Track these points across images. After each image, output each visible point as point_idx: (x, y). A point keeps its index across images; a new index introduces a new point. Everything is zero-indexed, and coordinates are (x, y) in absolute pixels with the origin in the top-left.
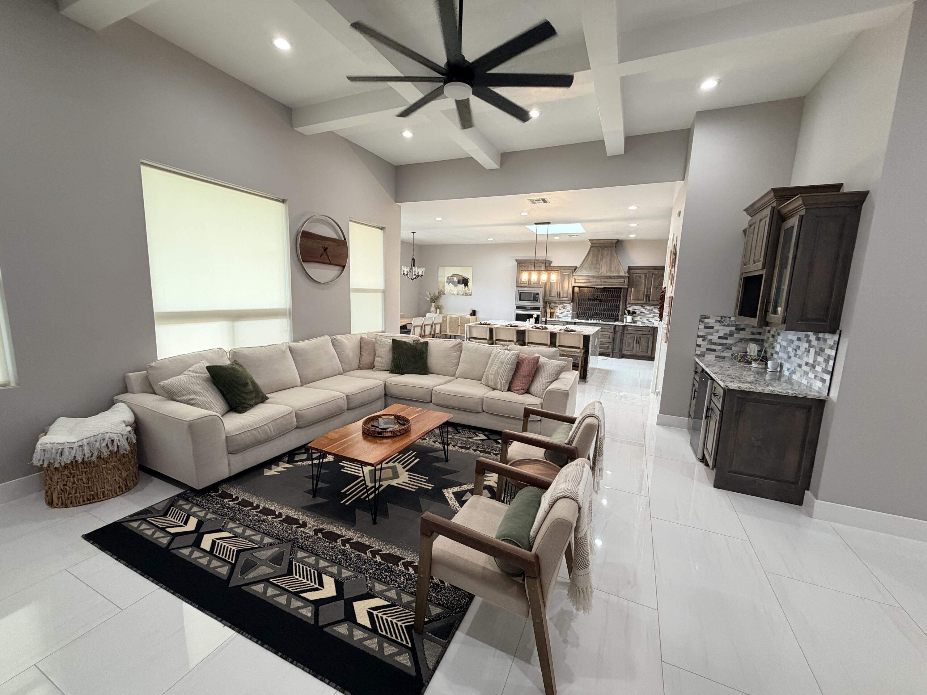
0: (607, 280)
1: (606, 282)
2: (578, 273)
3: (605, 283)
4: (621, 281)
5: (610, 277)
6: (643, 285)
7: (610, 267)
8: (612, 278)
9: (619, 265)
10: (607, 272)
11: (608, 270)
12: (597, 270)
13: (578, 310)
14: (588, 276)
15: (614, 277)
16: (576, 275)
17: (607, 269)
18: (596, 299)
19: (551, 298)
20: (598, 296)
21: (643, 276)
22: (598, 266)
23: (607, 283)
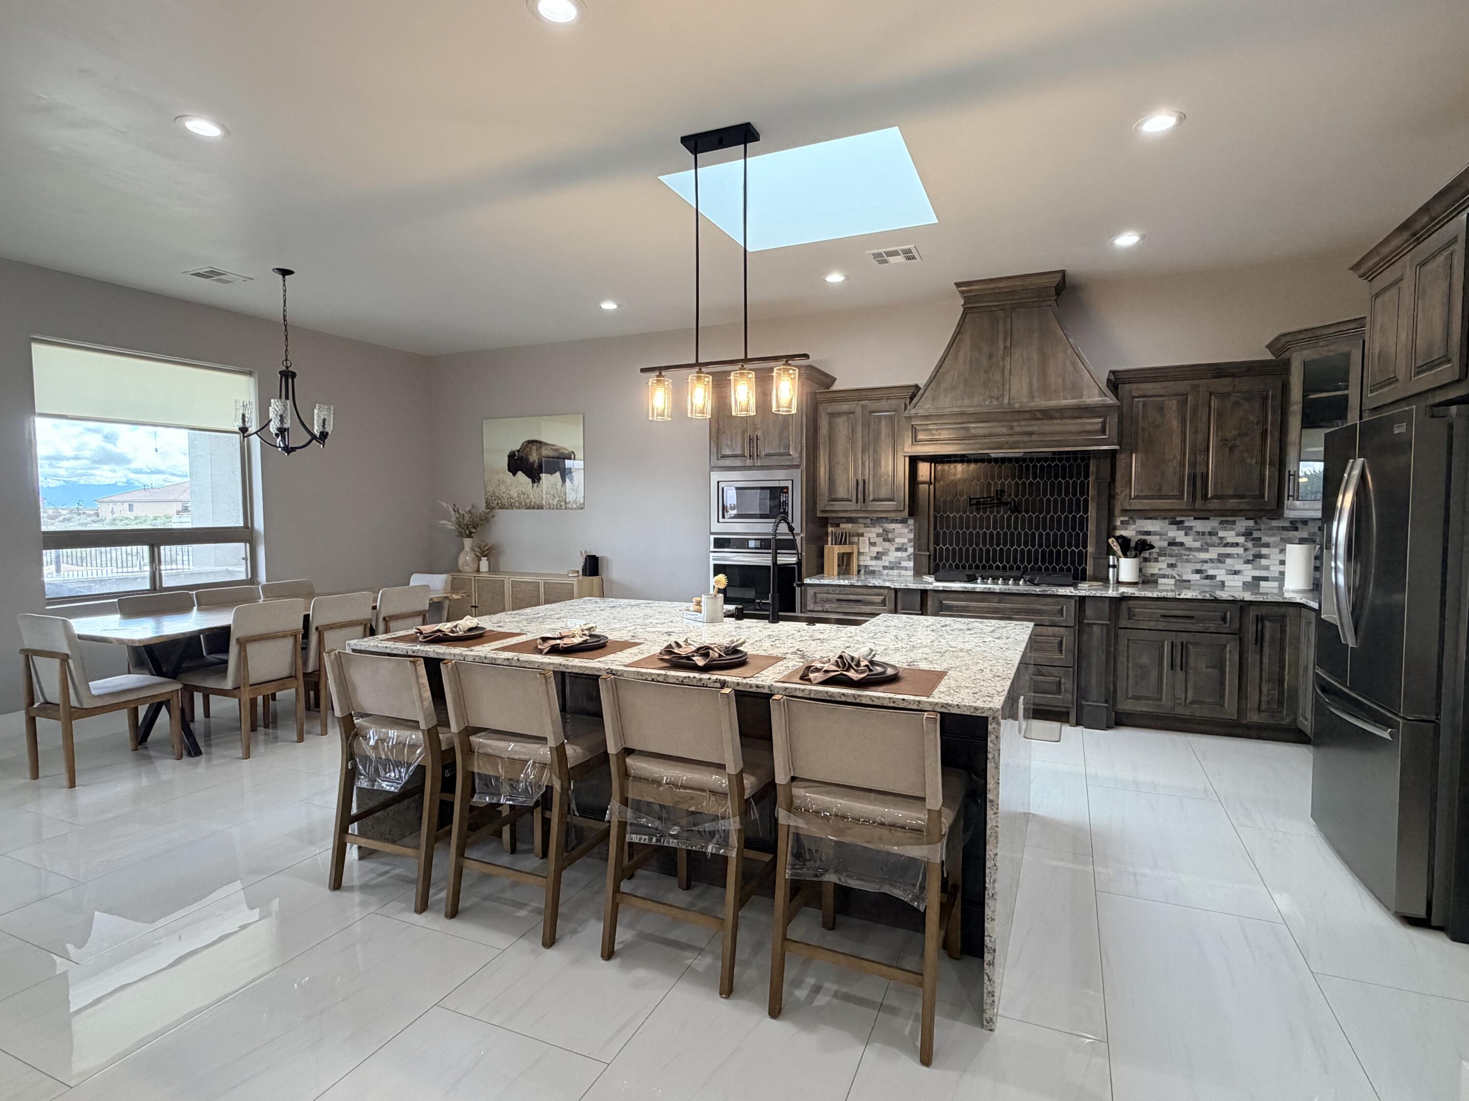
0: (1035, 426)
1: (1030, 434)
2: (924, 406)
3: (1025, 439)
4: (1088, 428)
5: (1047, 414)
6: (1177, 440)
7: (1044, 374)
8: (1052, 418)
9: (1073, 364)
10: (1032, 396)
11: (1035, 386)
12: (996, 392)
13: (937, 543)
14: (963, 414)
15: (1062, 413)
16: (916, 416)
17: (1031, 383)
18: (997, 500)
19: (838, 506)
20: (1002, 492)
21: (1173, 404)
22: (997, 377)
23: (1035, 437)
